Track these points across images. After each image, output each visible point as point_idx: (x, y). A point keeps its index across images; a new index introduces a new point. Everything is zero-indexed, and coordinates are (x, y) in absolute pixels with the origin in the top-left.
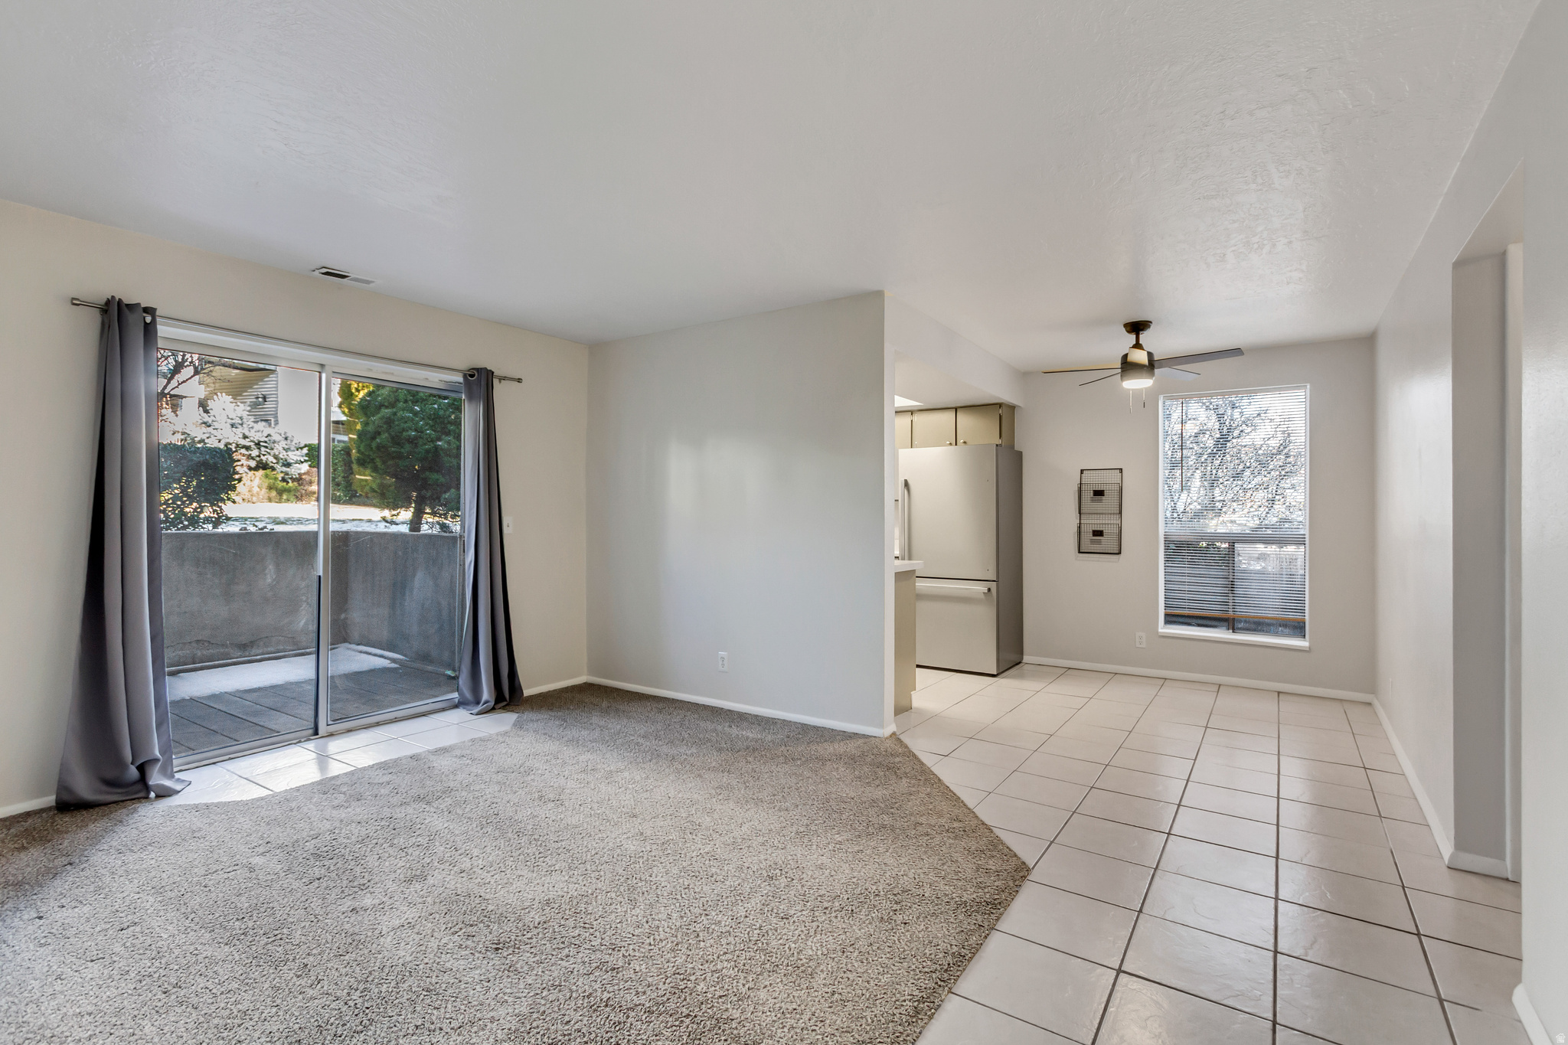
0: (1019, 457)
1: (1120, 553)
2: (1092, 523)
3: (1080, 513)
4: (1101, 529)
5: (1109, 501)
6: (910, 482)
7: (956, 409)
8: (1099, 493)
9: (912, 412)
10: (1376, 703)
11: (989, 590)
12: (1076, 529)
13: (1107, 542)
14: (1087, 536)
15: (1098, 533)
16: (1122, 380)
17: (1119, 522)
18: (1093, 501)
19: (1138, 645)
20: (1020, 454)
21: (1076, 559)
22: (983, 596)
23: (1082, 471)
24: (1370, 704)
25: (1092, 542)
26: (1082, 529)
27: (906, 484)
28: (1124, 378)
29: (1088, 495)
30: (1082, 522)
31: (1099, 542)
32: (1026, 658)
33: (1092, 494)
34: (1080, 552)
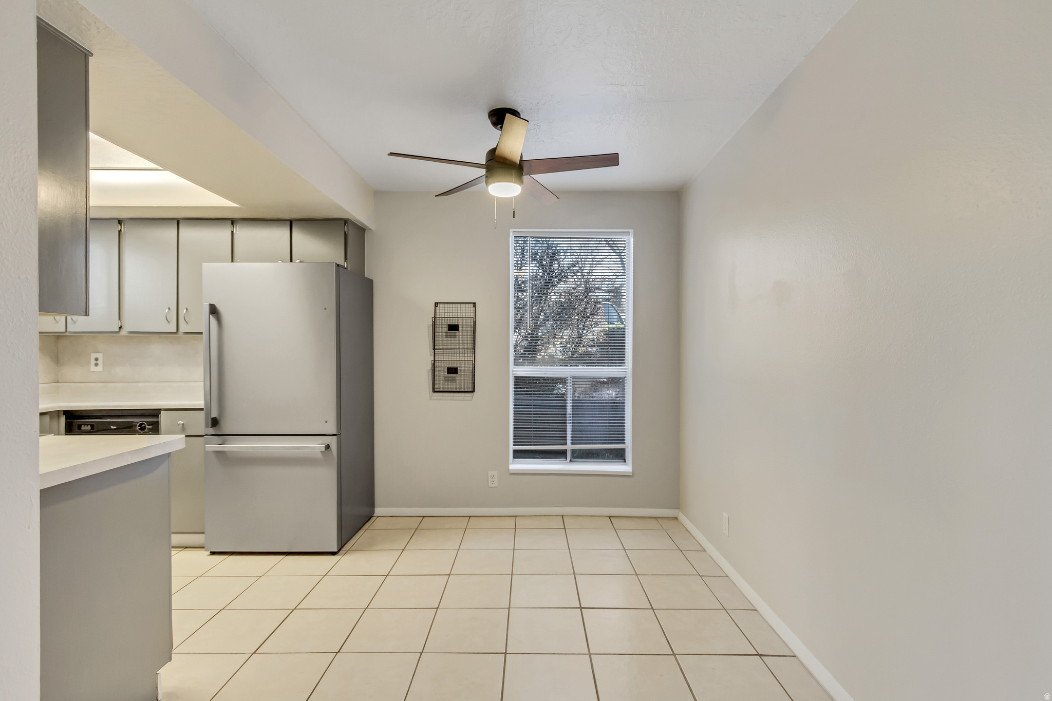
0: (368, 287)
1: (473, 391)
2: (447, 359)
3: (434, 349)
4: (455, 366)
5: (463, 336)
6: (219, 307)
7: (291, 223)
8: (453, 328)
9: (233, 222)
10: (682, 517)
11: (328, 447)
12: (430, 366)
13: (461, 380)
14: (442, 374)
15: (453, 371)
16: (487, 183)
17: (472, 358)
18: (447, 336)
19: (491, 485)
20: (371, 282)
21: (431, 399)
22: (320, 456)
23: (436, 304)
24: (676, 518)
25: (446, 379)
26: (437, 367)
27: (213, 310)
28: (490, 180)
29: (442, 330)
30: (437, 358)
31: (454, 380)
32: (378, 511)
33: (447, 329)
34: (434, 391)
